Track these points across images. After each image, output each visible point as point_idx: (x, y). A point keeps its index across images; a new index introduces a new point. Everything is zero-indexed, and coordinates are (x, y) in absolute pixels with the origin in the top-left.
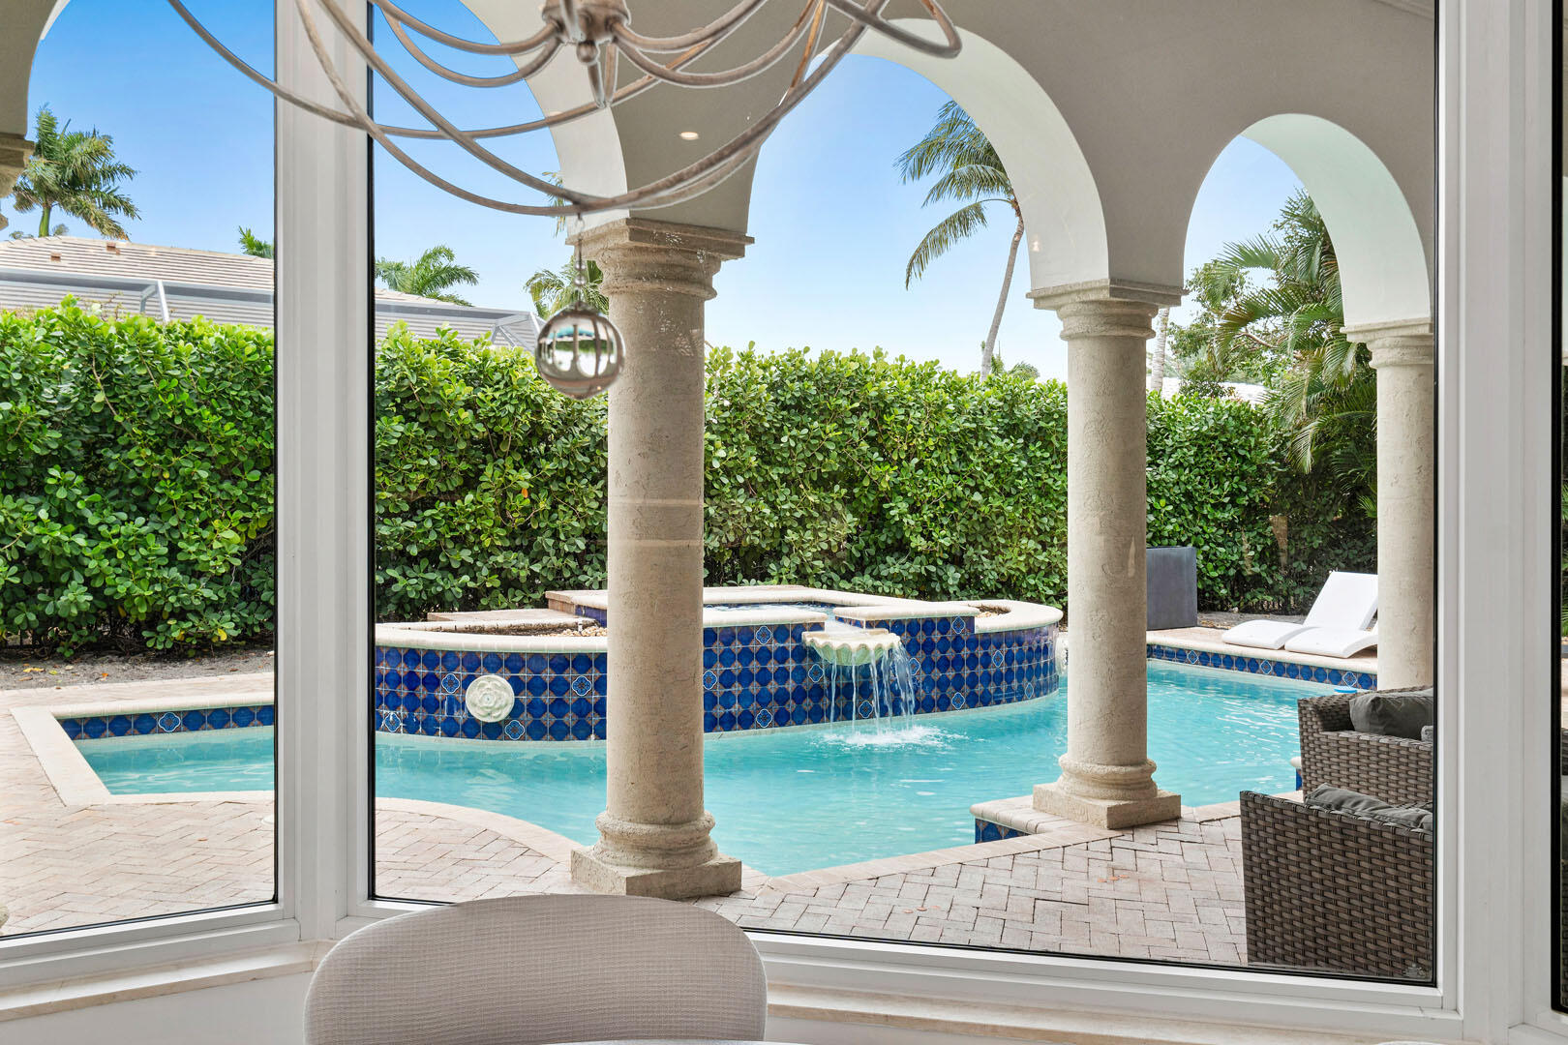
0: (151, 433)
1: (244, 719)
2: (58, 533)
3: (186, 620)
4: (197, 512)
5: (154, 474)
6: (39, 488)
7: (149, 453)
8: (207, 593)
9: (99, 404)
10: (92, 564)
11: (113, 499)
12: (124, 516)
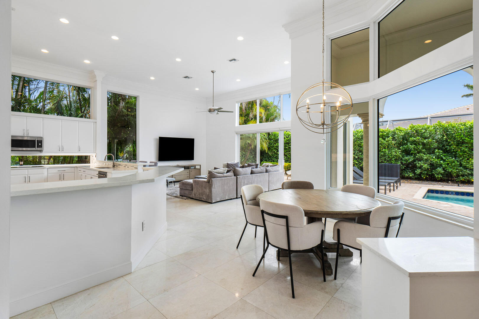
0: (455, 143)
1: (468, 195)
2: (436, 160)
3: (464, 177)
4: (466, 157)
5: (457, 150)
6: (433, 152)
7: (455, 146)
8: (468, 172)
9: (445, 139)
10: (444, 166)
11: (449, 155)
12: (451, 158)
